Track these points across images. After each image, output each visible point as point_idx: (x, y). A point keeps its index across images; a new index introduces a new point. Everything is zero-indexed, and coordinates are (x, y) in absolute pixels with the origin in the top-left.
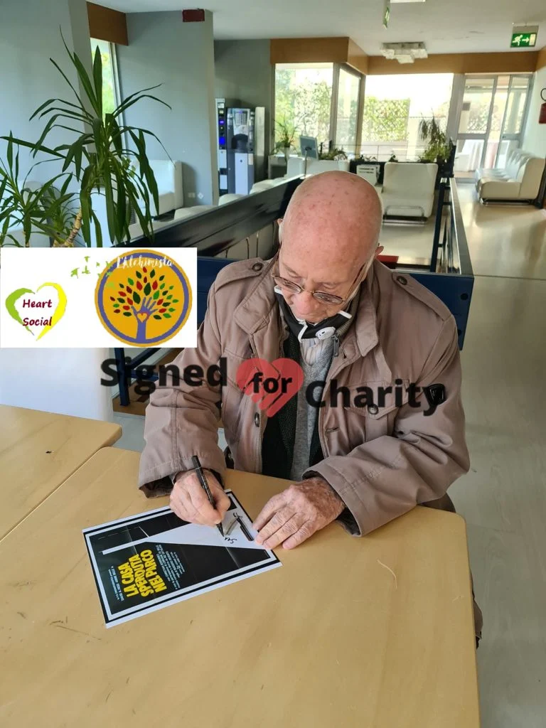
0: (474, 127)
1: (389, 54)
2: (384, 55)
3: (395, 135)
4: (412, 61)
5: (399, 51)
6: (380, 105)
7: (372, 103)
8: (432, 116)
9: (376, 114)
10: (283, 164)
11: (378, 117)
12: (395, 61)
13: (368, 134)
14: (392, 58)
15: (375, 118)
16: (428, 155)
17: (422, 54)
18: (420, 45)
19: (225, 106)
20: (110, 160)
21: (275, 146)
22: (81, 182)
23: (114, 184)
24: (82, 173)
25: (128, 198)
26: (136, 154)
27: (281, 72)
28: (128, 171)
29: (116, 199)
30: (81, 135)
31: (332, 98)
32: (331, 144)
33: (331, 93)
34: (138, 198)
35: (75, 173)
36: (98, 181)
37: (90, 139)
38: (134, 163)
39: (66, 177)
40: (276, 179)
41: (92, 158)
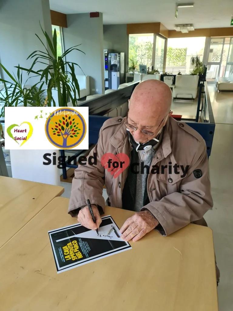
0: (215, 60)
1: (178, 29)
2: (176, 30)
3: (180, 63)
4: (187, 32)
5: (182, 28)
6: (174, 51)
7: (170, 50)
8: (196, 55)
9: (172, 55)
10: (132, 76)
12: (180, 32)
16: (195, 72)
17: (192, 29)
18: (191, 25)
19: (108, 52)
20: (60, 76)
21: (129, 69)
22: (47, 85)
23: (61, 86)
24: (48, 81)
25: (67, 92)
26: (70, 73)
27: (131, 38)
28: (67, 80)
29: (62, 92)
30: (48, 65)
31: (153, 48)
32: (153, 68)
33: (153, 46)
34: (71, 91)
35: (45, 81)
36: (55, 84)
37: (52, 67)
38: (70, 77)
39: (42, 83)
40: (129, 83)
41: (52, 75)
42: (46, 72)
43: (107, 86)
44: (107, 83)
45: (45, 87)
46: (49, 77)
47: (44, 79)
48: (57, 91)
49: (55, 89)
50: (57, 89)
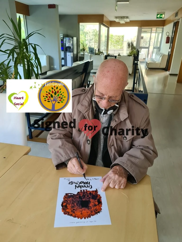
0: (145, 45)
1: (117, 20)
2: (115, 21)
3: (119, 47)
4: (124, 23)
5: (120, 19)
6: (114, 37)
7: (112, 36)
8: (131, 41)
9: (113, 40)
10: (83, 56)
11: (114, 41)
12: (119, 23)
13: (110, 46)
14: (118, 22)
15: (113, 41)
16: (130, 54)
17: (128, 20)
18: (127, 17)
19: (63, 37)
20: (24, 55)
21: (80, 50)
22: (14, 62)
23: (26, 63)
24: (14, 59)
25: (30, 68)
26: (33, 53)
27: (81, 26)
28: (30, 58)
29: (26, 68)
30: (14, 46)
31: (99, 35)
32: (99, 50)
33: (98, 33)
34: (34, 68)
35: (12, 59)
36: (20, 62)
37: (17, 47)
38: (33, 56)
39: (9, 60)
40: (81, 61)
41: (18, 54)
42: (12, 51)
43: (63, 63)
44: (63, 61)
45: (12, 64)
46: (15, 56)
47: (11, 57)
48: (22, 68)
49: (20, 66)
50: (22, 65)
